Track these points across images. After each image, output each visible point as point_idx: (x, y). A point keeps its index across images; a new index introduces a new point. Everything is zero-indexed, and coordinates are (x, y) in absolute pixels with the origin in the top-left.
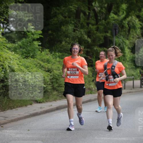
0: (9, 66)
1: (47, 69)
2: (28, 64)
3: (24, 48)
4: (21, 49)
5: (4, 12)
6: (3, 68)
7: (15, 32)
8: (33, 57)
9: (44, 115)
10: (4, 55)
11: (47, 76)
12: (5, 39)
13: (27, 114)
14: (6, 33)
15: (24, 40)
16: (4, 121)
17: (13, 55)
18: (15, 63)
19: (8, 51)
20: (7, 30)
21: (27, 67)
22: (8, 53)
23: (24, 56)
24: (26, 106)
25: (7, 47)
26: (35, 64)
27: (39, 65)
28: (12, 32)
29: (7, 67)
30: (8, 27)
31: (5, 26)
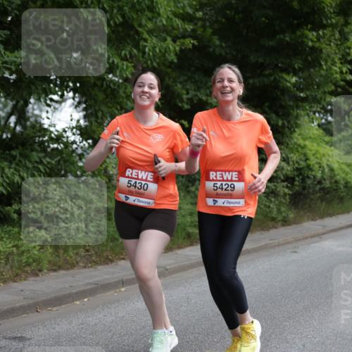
0: (327, 165)
5: (321, 98)
6: (320, 167)
10: (322, 151)
12: (321, 131)
14: (323, 124)
16: (321, 231)
17: (332, 151)
18: (335, 160)
19: (326, 146)
20: (323, 121)
22: (325, 148)
24: (348, 212)
25: (324, 141)
28: (329, 122)
30: (325, 117)
31: (322, 115)
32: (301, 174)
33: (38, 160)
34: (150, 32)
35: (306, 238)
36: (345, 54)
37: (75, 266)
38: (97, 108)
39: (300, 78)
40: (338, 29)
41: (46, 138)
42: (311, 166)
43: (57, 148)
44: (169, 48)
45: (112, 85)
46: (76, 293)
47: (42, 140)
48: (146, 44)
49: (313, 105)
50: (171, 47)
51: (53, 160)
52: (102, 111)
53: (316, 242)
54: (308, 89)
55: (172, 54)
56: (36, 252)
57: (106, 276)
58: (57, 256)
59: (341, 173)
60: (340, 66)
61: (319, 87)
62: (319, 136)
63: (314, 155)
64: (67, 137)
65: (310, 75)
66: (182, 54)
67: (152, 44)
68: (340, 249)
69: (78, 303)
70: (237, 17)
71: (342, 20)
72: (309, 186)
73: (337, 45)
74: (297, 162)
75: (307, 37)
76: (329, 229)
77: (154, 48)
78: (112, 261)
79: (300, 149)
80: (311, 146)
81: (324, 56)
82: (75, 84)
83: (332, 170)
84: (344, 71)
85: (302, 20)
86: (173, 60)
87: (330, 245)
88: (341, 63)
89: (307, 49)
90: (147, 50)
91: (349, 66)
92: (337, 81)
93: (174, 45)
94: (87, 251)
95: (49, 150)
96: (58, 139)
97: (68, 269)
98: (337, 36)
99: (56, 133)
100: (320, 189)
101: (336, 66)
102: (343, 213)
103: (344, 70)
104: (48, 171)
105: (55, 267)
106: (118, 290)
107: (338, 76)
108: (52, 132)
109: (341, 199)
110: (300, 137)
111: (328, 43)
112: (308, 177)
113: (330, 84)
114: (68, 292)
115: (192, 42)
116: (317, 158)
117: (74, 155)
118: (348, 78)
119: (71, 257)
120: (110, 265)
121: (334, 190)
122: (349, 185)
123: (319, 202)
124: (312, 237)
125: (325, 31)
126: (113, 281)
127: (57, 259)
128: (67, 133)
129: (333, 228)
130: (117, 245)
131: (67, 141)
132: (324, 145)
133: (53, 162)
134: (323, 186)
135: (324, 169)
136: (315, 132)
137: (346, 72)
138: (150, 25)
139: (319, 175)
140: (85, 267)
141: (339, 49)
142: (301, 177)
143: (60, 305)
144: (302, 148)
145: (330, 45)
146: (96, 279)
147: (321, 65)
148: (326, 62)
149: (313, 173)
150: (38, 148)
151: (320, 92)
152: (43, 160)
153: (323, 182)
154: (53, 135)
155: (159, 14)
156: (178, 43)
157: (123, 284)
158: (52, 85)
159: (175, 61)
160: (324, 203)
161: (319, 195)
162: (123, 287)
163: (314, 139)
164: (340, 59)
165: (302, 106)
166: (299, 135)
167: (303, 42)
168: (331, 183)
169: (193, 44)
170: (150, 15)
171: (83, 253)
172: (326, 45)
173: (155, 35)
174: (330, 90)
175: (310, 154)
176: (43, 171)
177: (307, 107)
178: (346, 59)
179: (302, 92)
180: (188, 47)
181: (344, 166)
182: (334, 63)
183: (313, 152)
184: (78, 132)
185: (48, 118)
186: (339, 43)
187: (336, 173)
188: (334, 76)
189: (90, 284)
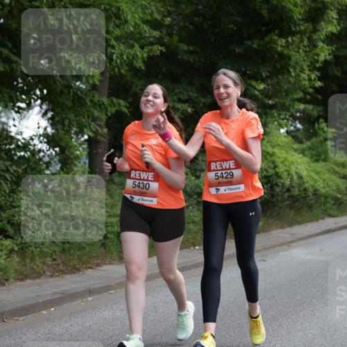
0: (296, 173)
1: (342, 176)
2: (318, 169)
3: (313, 150)
4: (310, 151)
5: (290, 105)
6: (289, 175)
7: (302, 131)
8: (325, 160)
9: (341, 232)
10: (290, 158)
11: (343, 184)
12: (290, 138)
13: (319, 231)
14: (292, 131)
15: (314, 140)
16: (291, 239)
17: (300, 158)
18: (303, 168)
19: (295, 154)
20: (292, 128)
21: (318, 173)
22: (293, 155)
23: (313, 160)
24: (317, 220)
25: (293, 148)
26: (327, 169)
27: (332, 170)
28: (298, 130)
29: (294, 174)
30: (294, 124)
31: (290, 123)
32: (269, 182)
33: (4, 168)
34: (118, 39)
35: (275, 246)
36: (313, 61)
37: (41, 275)
38: (64, 116)
39: (268, 85)
40: (307, 36)
41: (13, 146)
42: (280, 174)
43: (24, 156)
44: (137, 55)
45: (79, 93)
46: (43, 303)
47: (9, 148)
48: (114, 51)
49: (281, 112)
50: (138, 53)
51: (20, 168)
52: (69, 119)
53: (285, 251)
54: (276, 97)
55: (140, 61)
56: (3, 262)
57: (73, 286)
58: (23, 265)
59: (310, 181)
60: (309, 73)
61: (287, 95)
62: (288, 143)
63: (282, 162)
64: (35, 145)
65: (278, 82)
66: (150, 61)
67: (120, 51)
68: (308, 257)
69: (44, 312)
70: (205, 23)
71: (311, 27)
72: (278, 194)
73: (306, 52)
74: (265, 170)
75: (275, 43)
76: (298, 237)
77: (122, 55)
78: (79, 270)
79: (268, 157)
80: (280, 154)
81: (292, 63)
82: (42, 91)
83: (300, 177)
84: (313, 78)
85: (271, 27)
86: (140, 67)
87: (299, 254)
88: (310, 70)
89: (276, 56)
90: (114, 57)
91: (317, 73)
92: (305, 88)
93: (142, 52)
94: (54, 260)
95: (16, 158)
96: (25, 147)
97: (35, 278)
98: (306, 42)
99: (23, 141)
100: (289, 197)
101: (305, 74)
102: (311, 221)
103: (313, 76)
104: (14, 179)
105: (22, 277)
106: (85, 300)
107: (307, 83)
108: (18, 140)
109: (310, 207)
110: (269, 144)
111: (296, 50)
112: (277, 185)
113: (299, 91)
114: (34, 301)
115: (160, 48)
116: (286, 166)
117: (41, 163)
118: (317, 85)
119: (38, 266)
120: (77, 274)
121: (303, 197)
122: (318, 193)
123: (287, 210)
124: (280, 245)
125: (294, 38)
126: (81, 290)
127: (24, 268)
128: (34, 141)
129: (302, 236)
130: (85, 254)
131: (34, 150)
132: (292, 152)
133: (20, 170)
134: (291, 193)
135: (293, 177)
136: (284, 139)
137: (315, 79)
138: (117, 32)
139: (288, 183)
140: (52, 276)
141: (307, 56)
142: (269, 185)
143: (26, 315)
144: (271, 155)
145: (298, 52)
146: (63, 288)
147: (290, 72)
148: (295, 69)
149: (282, 181)
150: (5, 157)
151: (288, 99)
152: (9, 168)
153: (292, 189)
154: (20, 143)
155: (126, 22)
156: (146, 50)
157: (90, 293)
158: (18, 93)
159: (143, 68)
160: (293, 211)
161: (287, 202)
162: (90, 297)
163: (282, 146)
164: (309, 66)
165: (270, 114)
166: (268, 142)
167: (272, 48)
168: (299, 191)
169: (161, 51)
170: (117, 22)
171: (50, 262)
172: (295, 52)
173: (122, 41)
174: (299, 96)
175: (278, 162)
176: (10, 180)
177: (276, 114)
178: (315, 66)
179: (270, 99)
180: (156, 54)
181: (313, 174)
182: (302, 71)
183: (282, 160)
184: (45, 140)
185: (15, 126)
186: (308, 49)
187: (305, 181)
188: (303, 83)
189: (57, 293)
